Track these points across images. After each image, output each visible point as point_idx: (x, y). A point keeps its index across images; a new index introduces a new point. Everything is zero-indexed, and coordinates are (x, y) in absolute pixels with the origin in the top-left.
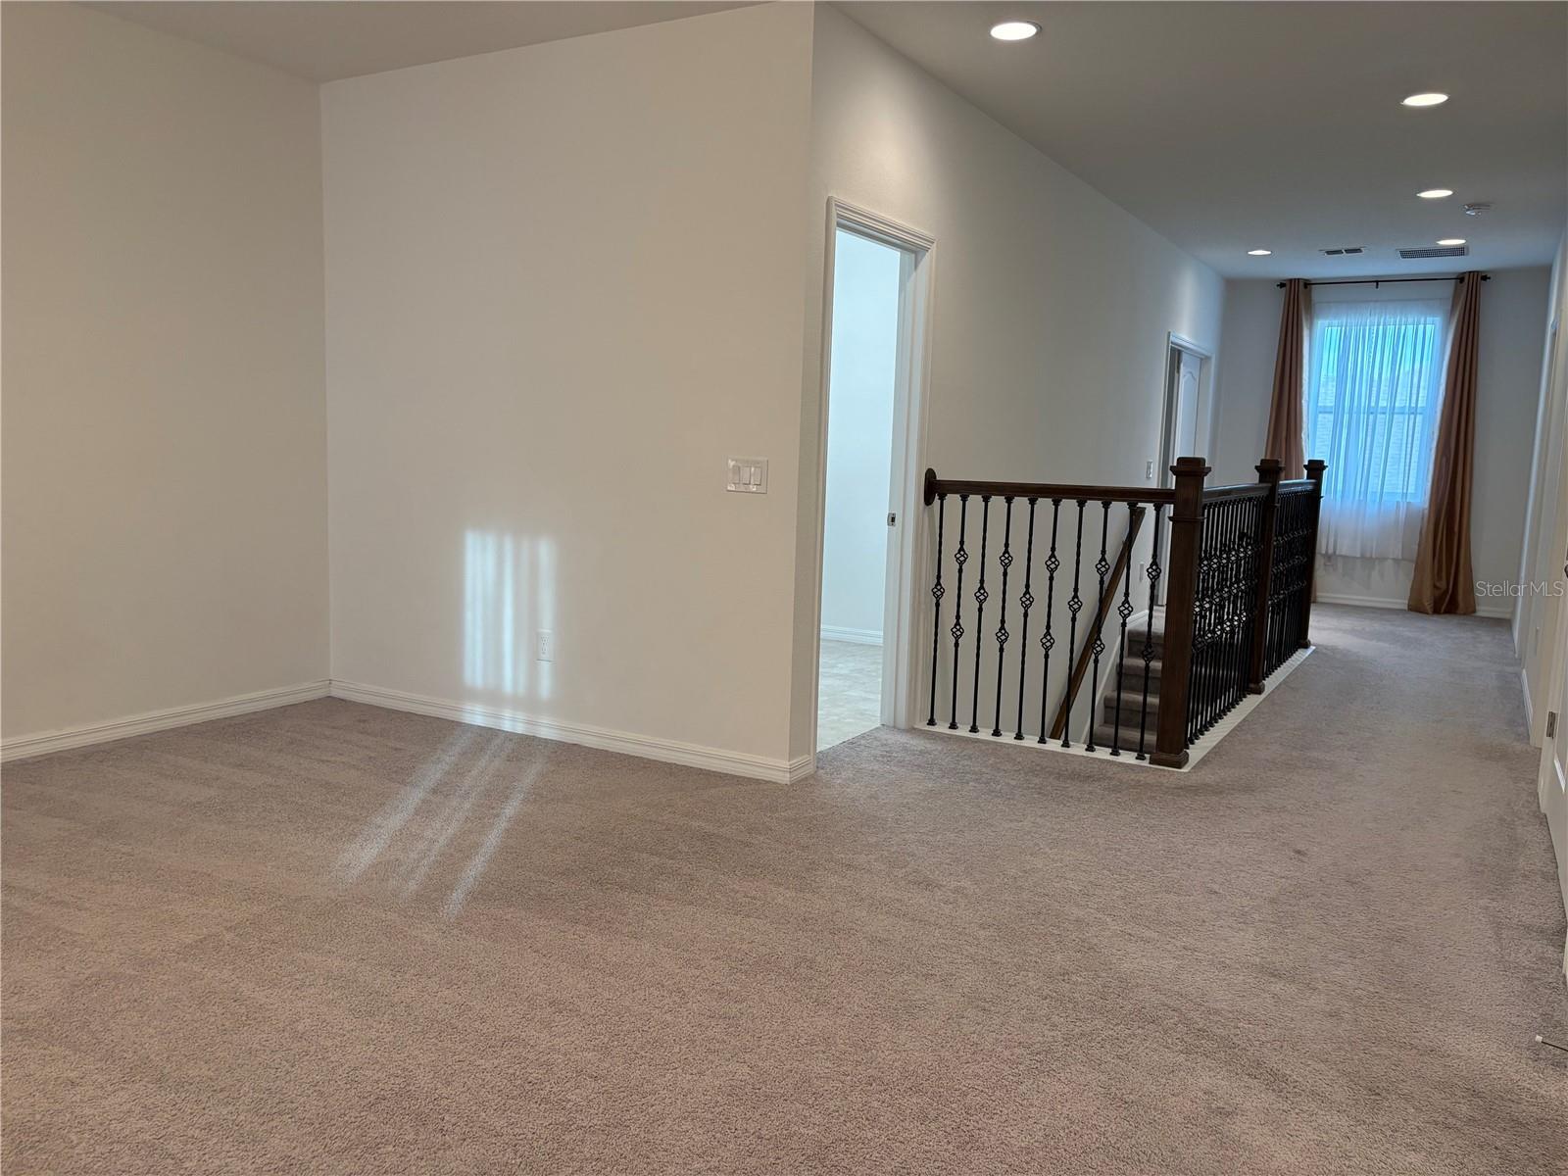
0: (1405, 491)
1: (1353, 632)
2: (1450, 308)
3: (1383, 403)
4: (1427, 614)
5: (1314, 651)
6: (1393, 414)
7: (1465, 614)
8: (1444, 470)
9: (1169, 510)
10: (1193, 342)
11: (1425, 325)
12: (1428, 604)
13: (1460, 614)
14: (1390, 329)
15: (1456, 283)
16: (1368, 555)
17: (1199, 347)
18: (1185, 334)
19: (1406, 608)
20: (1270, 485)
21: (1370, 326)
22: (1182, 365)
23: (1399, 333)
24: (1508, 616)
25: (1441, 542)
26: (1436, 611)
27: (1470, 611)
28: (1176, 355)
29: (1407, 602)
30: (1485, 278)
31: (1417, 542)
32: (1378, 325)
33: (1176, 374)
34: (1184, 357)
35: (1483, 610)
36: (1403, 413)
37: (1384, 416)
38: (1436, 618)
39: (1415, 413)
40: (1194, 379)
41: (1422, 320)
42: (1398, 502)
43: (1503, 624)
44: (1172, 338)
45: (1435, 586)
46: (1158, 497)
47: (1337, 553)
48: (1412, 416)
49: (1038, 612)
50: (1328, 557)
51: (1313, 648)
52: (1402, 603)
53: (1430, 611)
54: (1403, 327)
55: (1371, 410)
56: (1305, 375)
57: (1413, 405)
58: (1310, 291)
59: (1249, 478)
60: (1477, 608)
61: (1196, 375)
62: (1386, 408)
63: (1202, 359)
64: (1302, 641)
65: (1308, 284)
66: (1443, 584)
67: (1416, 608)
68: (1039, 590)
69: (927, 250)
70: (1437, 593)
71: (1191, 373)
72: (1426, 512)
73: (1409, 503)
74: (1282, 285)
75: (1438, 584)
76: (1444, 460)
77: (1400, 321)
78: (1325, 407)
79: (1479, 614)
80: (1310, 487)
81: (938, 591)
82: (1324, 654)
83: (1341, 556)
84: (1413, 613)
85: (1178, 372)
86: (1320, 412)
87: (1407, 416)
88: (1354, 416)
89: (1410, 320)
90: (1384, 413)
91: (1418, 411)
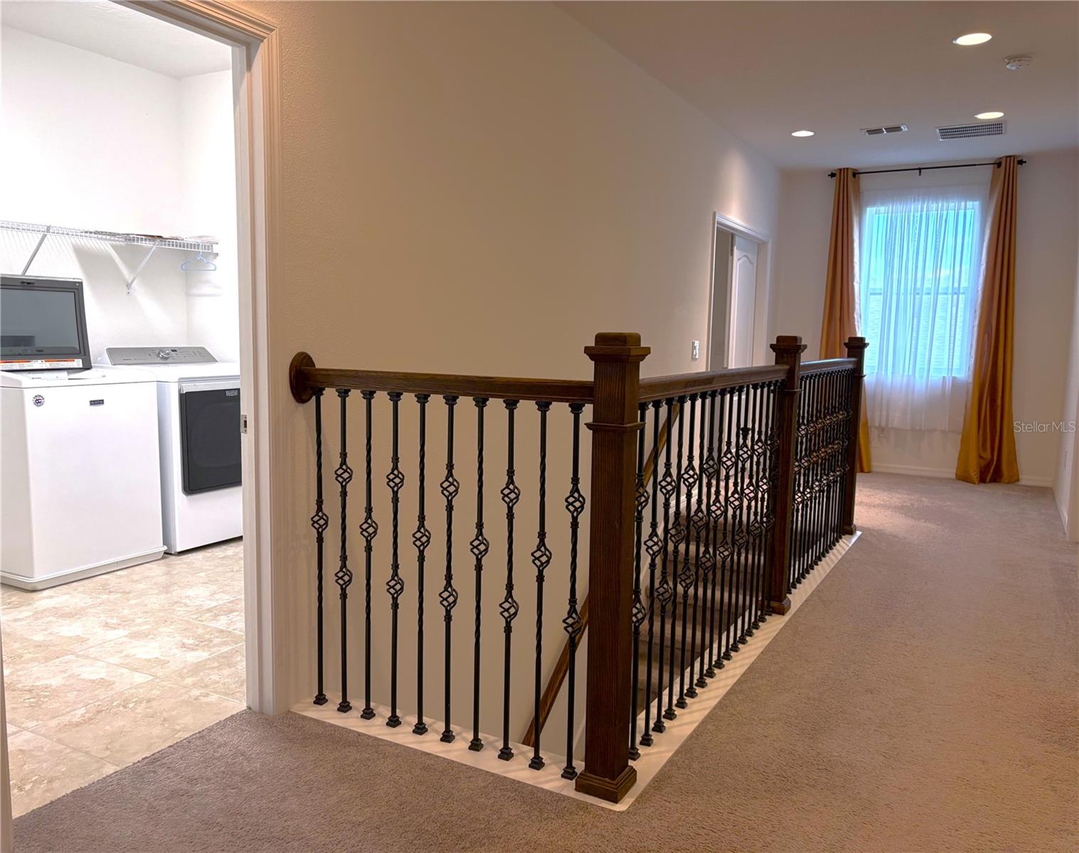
0: (950, 367)
1: (902, 509)
2: (988, 192)
3: (927, 285)
4: (974, 483)
5: (860, 538)
6: (937, 294)
7: (1008, 483)
8: (986, 346)
9: (587, 413)
10: (748, 226)
11: (965, 209)
12: (974, 474)
13: (1004, 483)
14: (933, 213)
15: (994, 168)
16: (918, 428)
17: (754, 231)
18: (734, 216)
19: (954, 476)
20: (786, 367)
21: (914, 212)
22: (735, 248)
23: (941, 216)
24: (1049, 485)
25: (986, 414)
26: (982, 480)
27: (1014, 479)
28: (726, 238)
29: (955, 471)
30: (1021, 162)
31: (963, 415)
32: (922, 211)
33: (730, 257)
34: (737, 239)
35: (1026, 479)
36: (946, 294)
37: (928, 296)
38: (982, 488)
39: (958, 293)
40: (751, 263)
41: (963, 204)
42: (944, 377)
43: (1046, 493)
44: (718, 218)
45: (980, 457)
46: (574, 394)
47: (890, 426)
48: (955, 296)
49: (435, 553)
50: (882, 429)
51: (859, 533)
52: (951, 472)
53: (977, 482)
54: (945, 213)
55: (917, 292)
56: (856, 259)
57: (956, 285)
58: (859, 178)
59: (763, 358)
60: (1020, 477)
61: (754, 258)
62: (930, 289)
63: (759, 244)
64: (846, 527)
65: (856, 174)
66: (987, 455)
67: (963, 477)
68: (436, 522)
69: (261, 39)
70: (983, 463)
71: (745, 256)
72: (971, 386)
73: (954, 378)
74: (833, 175)
75: (984, 455)
76: (986, 336)
77: (942, 206)
78: (874, 289)
79: (1023, 482)
80: (850, 366)
81: (320, 523)
82: (872, 535)
83: (892, 428)
84: (961, 482)
85: (732, 254)
86: (871, 294)
87: (950, 296)
88: (902, 297)
89: (952, 205)
90: (929, 294)
91: (961, 291)
